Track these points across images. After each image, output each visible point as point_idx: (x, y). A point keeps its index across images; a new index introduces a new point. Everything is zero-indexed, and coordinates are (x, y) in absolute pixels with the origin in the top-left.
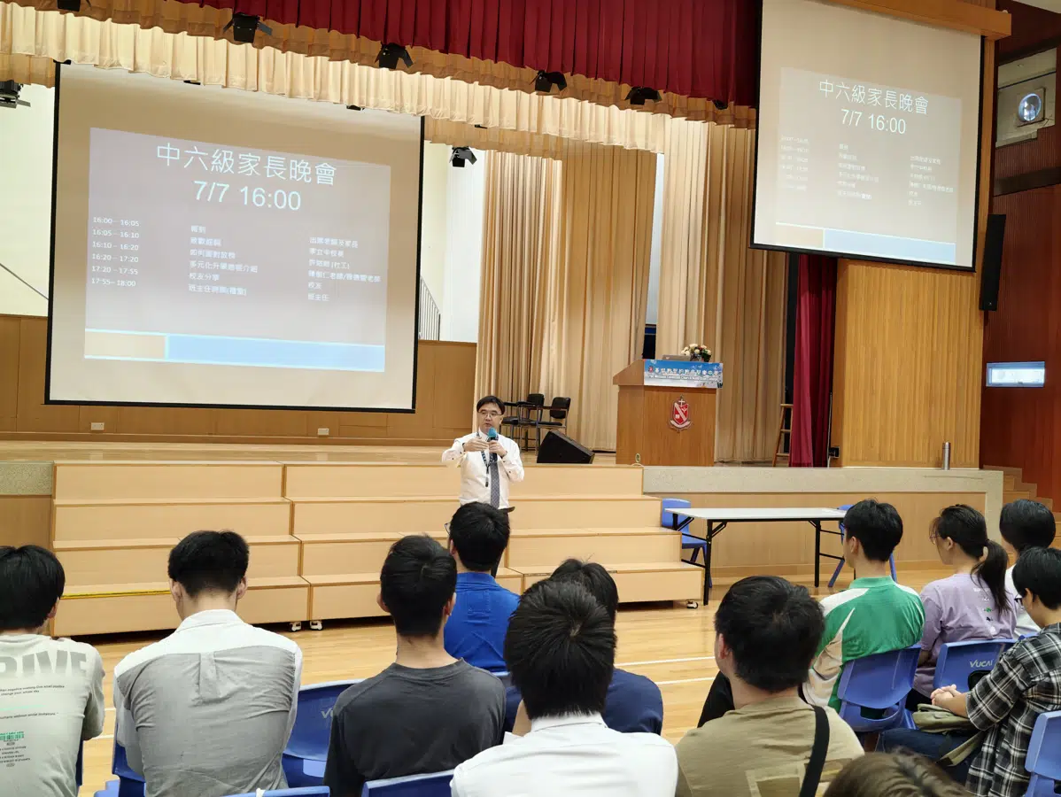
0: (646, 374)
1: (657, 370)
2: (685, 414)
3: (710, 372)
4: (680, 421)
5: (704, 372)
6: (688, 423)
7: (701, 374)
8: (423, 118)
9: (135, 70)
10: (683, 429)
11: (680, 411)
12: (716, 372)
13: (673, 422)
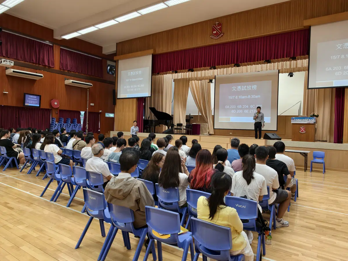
0: (292, 120)
1: (295, 120)
2: (304, 130)
3: (311, 120)
4: (302, 131)
5: (309, 120)
6: (305, 132)
7: (308, 120)
8: (279, 70)
9: (223, 74)
10: (304, 133)
11: (302, 129)
12: (313, 120)
13: (300, 132)
